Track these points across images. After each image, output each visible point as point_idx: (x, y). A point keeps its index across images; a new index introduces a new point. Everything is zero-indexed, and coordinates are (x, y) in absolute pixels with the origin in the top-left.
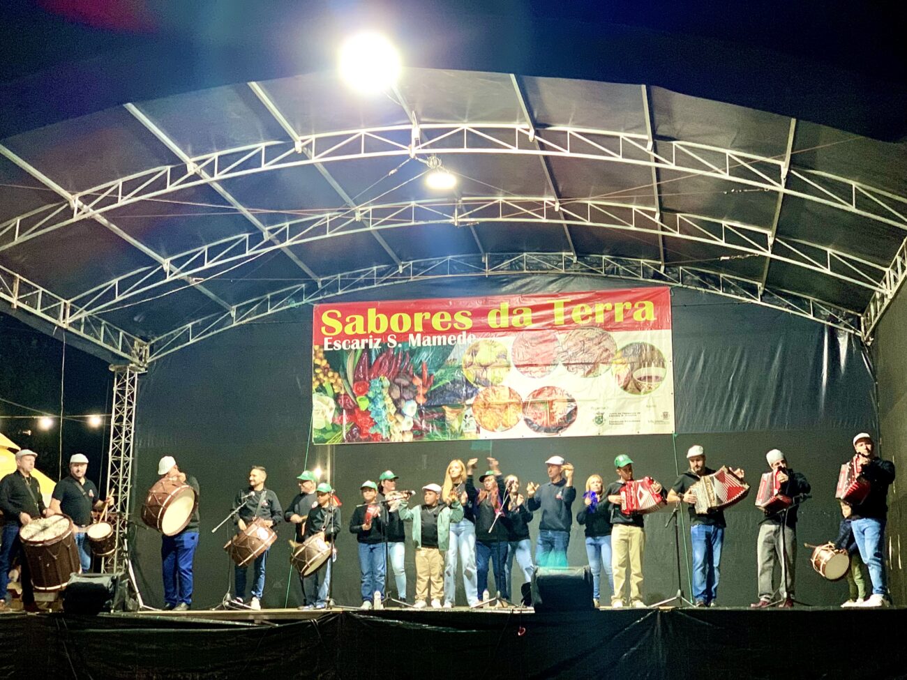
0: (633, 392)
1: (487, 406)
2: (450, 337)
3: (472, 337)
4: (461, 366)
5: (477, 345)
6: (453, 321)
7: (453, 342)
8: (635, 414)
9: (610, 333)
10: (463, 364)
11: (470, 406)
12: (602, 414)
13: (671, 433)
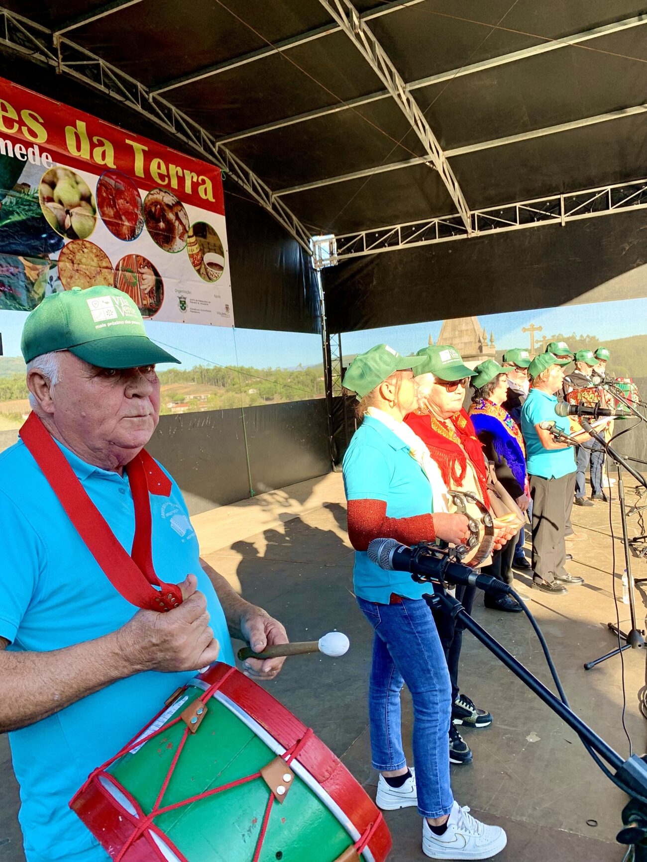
0: (204, 278)
1: (75, 267)
2: (18, 146)
3: (47, 158)
4: (37, 198)
5: (54, 173)
6: (21, 123)
7: (23, 156)
8: (206, 303)
9: (182, 203)
10: (38, 195)
11: (55, 264)
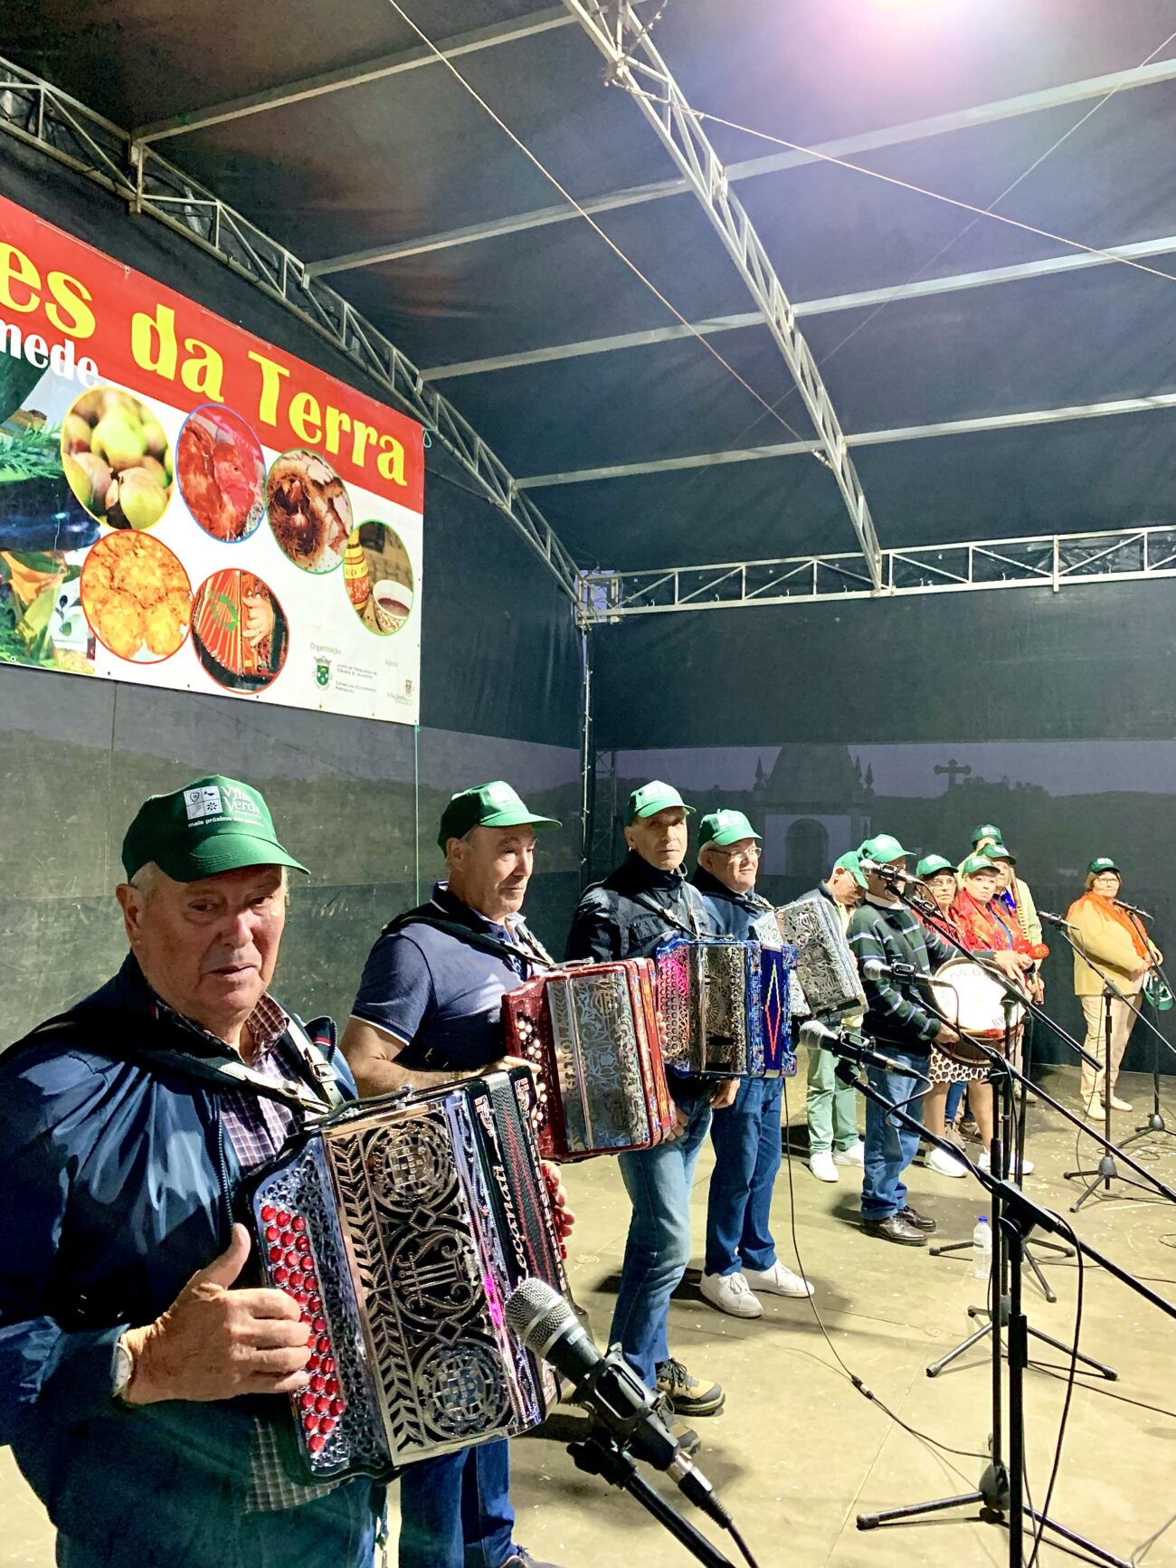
0: (370, 628)
1: (116, 584)
2: (32, 338)
4: (57, 442)
5: (99, 397)
6: (46, 294)
7: (39, 357)
8: (368, 674)
9: (344, 482)
10: (60, 436)
11: (74, 573)
12: (328, 662)
13: (413, 723)
